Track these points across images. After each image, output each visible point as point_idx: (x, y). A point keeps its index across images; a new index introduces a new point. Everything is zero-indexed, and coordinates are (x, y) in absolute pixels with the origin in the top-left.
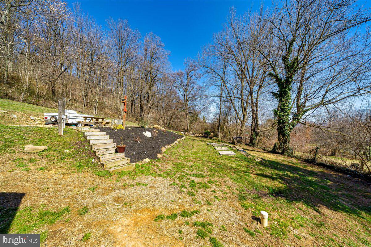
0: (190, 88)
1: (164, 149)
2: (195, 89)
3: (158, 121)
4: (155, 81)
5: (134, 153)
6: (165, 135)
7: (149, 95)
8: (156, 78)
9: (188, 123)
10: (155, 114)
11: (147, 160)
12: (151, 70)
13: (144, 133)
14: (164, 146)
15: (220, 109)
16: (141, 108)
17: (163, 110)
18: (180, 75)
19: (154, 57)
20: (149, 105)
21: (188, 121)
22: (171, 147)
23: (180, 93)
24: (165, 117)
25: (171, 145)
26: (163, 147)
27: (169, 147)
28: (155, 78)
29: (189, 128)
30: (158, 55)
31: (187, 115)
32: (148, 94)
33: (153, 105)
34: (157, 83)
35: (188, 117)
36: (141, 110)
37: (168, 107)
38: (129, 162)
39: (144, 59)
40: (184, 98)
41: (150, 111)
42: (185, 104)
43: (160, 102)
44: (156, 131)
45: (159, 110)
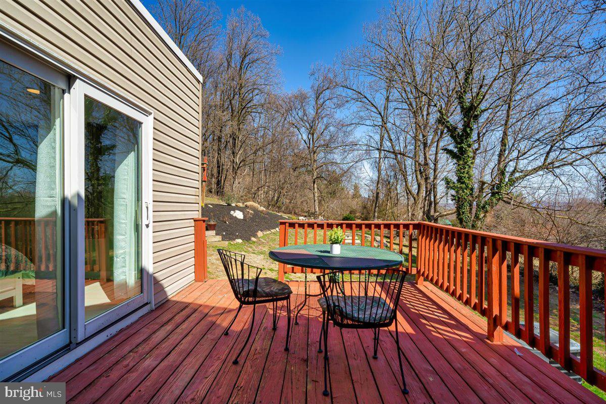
0: (320, 127)
1: (260, 234)
2: (332, 128)
3: (255, 194)
4: (249, 110)
5: (224, 233)
6: (264, 218)
7: (235, 140)
8: (252, 104)
9: (316, 198)
10: (248, 179)
11: (240, 241)
12: (241, 87)
13: (232, 212)
14: (262, 231)
15: (379, 171)
16: (219, 167)
17: (265, 170)
18: (302, 98)
19: (247, 61)
20: (237, 160)
21: (316, 195)
22: (271, 234)
23: (300, 136)
24: (269, 187)
25: (272, 231)
26: (259, 231)
27: (268, 232)
28: (249, 105)
29: (317, 209)
30: (254, 56)
31: (314, 183)
32: (234, 138)
33: (243, 160)
34: (253, 114)
35: (316, 186)
36: (219, 171)
37: (277, 165)
38: (221, 240)
39: (226, 64)
40: (309, 148)
41: (239, 172)
42: (311, 160)
43: (260, 153)
44: (251, 211)
45: (257, 170)
